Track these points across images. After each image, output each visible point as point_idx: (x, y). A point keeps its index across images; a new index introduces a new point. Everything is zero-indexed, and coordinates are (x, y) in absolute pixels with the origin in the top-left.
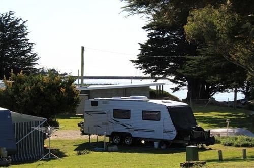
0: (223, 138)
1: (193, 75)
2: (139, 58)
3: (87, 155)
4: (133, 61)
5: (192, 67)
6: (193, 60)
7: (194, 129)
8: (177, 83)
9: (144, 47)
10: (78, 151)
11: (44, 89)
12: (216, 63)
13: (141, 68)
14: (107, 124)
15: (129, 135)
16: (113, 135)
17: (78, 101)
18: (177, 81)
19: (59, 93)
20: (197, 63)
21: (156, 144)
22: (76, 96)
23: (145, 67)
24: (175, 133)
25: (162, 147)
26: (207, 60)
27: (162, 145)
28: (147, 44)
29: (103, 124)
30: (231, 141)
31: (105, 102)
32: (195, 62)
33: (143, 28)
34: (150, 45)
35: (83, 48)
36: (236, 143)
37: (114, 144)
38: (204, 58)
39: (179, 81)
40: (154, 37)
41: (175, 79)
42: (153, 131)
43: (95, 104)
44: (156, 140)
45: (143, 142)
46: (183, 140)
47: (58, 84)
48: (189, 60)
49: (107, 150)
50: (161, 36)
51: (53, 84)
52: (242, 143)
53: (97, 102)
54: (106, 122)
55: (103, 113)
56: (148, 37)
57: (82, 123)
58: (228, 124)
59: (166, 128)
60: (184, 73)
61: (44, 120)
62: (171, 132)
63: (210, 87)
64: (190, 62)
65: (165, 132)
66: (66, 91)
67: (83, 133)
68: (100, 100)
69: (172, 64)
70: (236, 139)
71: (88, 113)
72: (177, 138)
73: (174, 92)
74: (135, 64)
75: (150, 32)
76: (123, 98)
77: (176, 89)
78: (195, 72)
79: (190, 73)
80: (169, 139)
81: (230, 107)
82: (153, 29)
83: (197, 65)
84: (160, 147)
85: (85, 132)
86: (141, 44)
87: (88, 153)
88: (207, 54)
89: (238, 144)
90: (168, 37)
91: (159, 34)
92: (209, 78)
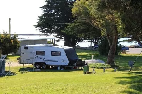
0: (90, 64)
1: (70, 33)
2: (39, 24)
3: (26, 73)
4: (35, 26)
5: (70, 29)
6: (70, 25)
7: (77, 60)
8: (58, 37)
9: (41, 18)
10: (22, 72)
11: (3, 41)
12: (83, 27)
13: (39, 29)
14: (33, 58)
15: (44, 63)
16: (36, 64)
17: (19, 47)
18: (58, 36)
19: (10, 43)
20: (73, 27)
21: (59, 68)
22: (18, 44)
23: (42, 29)
24: (68, 62)
25: (62, 69)
26: (78, 25)
27: (62, 68)
28: (42, 16)
29: (31, 58)
30: (95, 66)
31: (32, 47)
32: (71, 26)
33: (40, 8)
34: (44, 17)
35: (10, 19)
36: (97, 66)
37: (37, 68)
38: (76, 24)
39: (59, 37)
40: (46, 13)
41: (57, 35)
42: (57, 61)
43: (26, 48)
44: (59, 66)
45: (51, 67)
46: (72, 65)
47: (9, 38)
48: (68, 25)
49: (35, 71)
50: (50, 12)
51: (7, 38)
52: (101, 66)
53: (27, 47)
54: (32, 57)
55: (31, 53)
56: (43, 12)
57: (20, 58)
58: (93, 58)
59: (63, 60)
60: (65, 32)
61: (5, 56)
62: (66, 62)
63: (76, 39)
64: (68, 27)
65: (63, 61)
66: (14, 42)
67: (20, 63)
68: (29, 46)
69: (56, 27)
70: (97, 65)
71: (23, 53)
72: (69, 65)
73: (57, 42)
74: (36, 27)
75: (44, 10)
76: (41, 45)
77: (58, 41)
78: (71, 31)
79: (69, 32)
80: (65, 65)
81: (88, 50)
82: (46, 8)
83: (73, 28)
84: (60, 69)
85: (21, 62)
86: (39, 16)
87: (26, 72)
88: (78, 23)
89: (99, 67)
90: (54, 13)
91: (48, 11)
92: (78, 35)
